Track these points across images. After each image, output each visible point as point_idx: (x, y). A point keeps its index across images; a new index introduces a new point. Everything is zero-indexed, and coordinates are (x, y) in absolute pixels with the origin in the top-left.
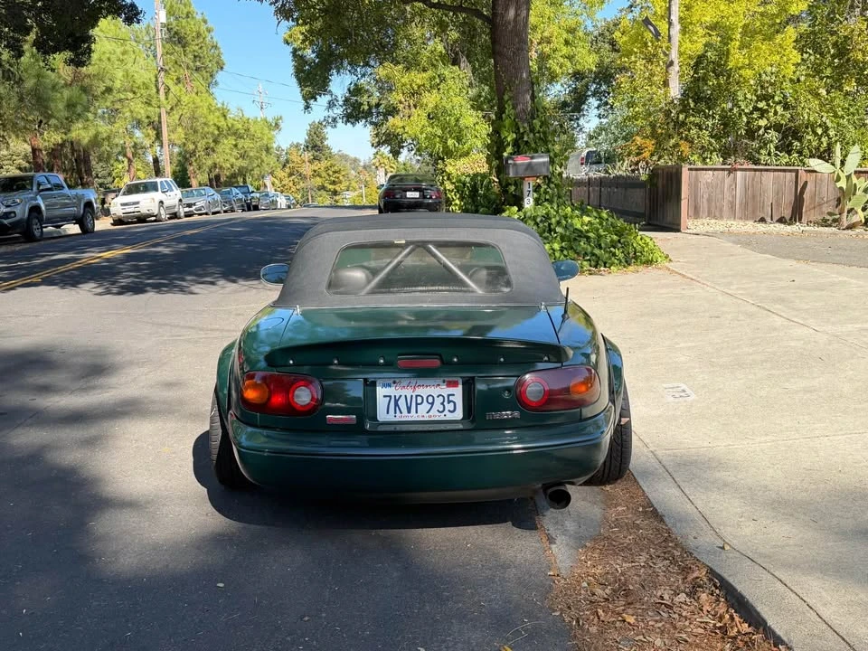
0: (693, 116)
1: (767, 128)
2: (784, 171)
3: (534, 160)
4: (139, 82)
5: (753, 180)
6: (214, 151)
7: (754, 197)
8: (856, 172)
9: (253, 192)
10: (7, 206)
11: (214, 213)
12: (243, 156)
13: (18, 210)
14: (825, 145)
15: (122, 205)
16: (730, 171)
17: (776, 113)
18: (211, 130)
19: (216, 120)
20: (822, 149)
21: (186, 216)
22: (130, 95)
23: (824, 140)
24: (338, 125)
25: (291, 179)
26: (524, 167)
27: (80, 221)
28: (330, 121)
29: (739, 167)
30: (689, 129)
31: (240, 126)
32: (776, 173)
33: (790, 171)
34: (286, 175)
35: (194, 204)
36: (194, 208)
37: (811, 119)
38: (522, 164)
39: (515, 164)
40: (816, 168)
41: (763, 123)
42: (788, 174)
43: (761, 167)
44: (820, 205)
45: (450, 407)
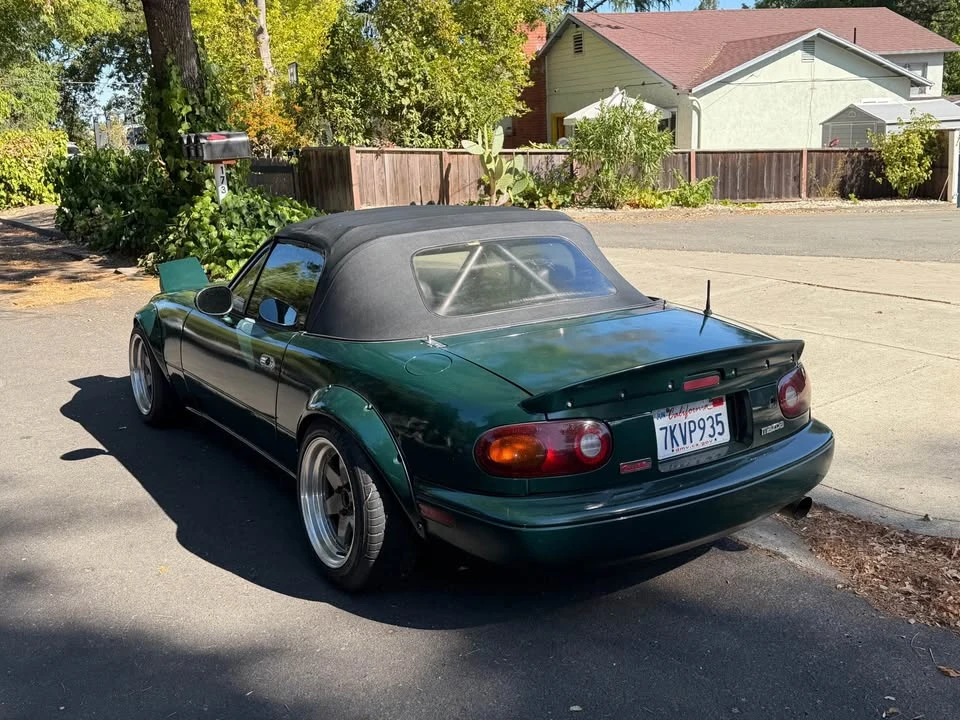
0: (335, 92)
1: (409, 107)
2: (429, 153)
3: (232, 140)
5: (401, 163)
7: (403, 181)
8: (500, 154)
14: (463, 126)
16: (379, 153)
17: (417, 92)
20: (461, 130)
23: (463, 121)
26: (221, 148)
29: (386, 149)
30: (332, 107)
32: (422, 155)
33: (434, 153)
37: (450, 98)
38: (218, 144)
39: (210, 144)
40: (469, 151)
41: (406, 101)
42: (433, 156)
43: (407, 149)
44: (464, 188)
45: (718, 429)
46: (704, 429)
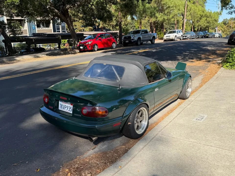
4: (177, 4)
6: (199, 21)
9: (207, 33)
10: (133, 37)
11: (192, 39)
12: (208, 23)
13: (135, 38)
15: (166, 36)
18: (198, 16)
19: (200, 13)
21: (183, 39)
22: (175, 8)
24: (233, 14)
25: (227, 28)
27: (151, 41)
28: (230, 12)
31: (208, 14)
34: (226, 27)
35: (187, 36)
36: (187, 37)
45: (71, 110)
46: (68, 108)
